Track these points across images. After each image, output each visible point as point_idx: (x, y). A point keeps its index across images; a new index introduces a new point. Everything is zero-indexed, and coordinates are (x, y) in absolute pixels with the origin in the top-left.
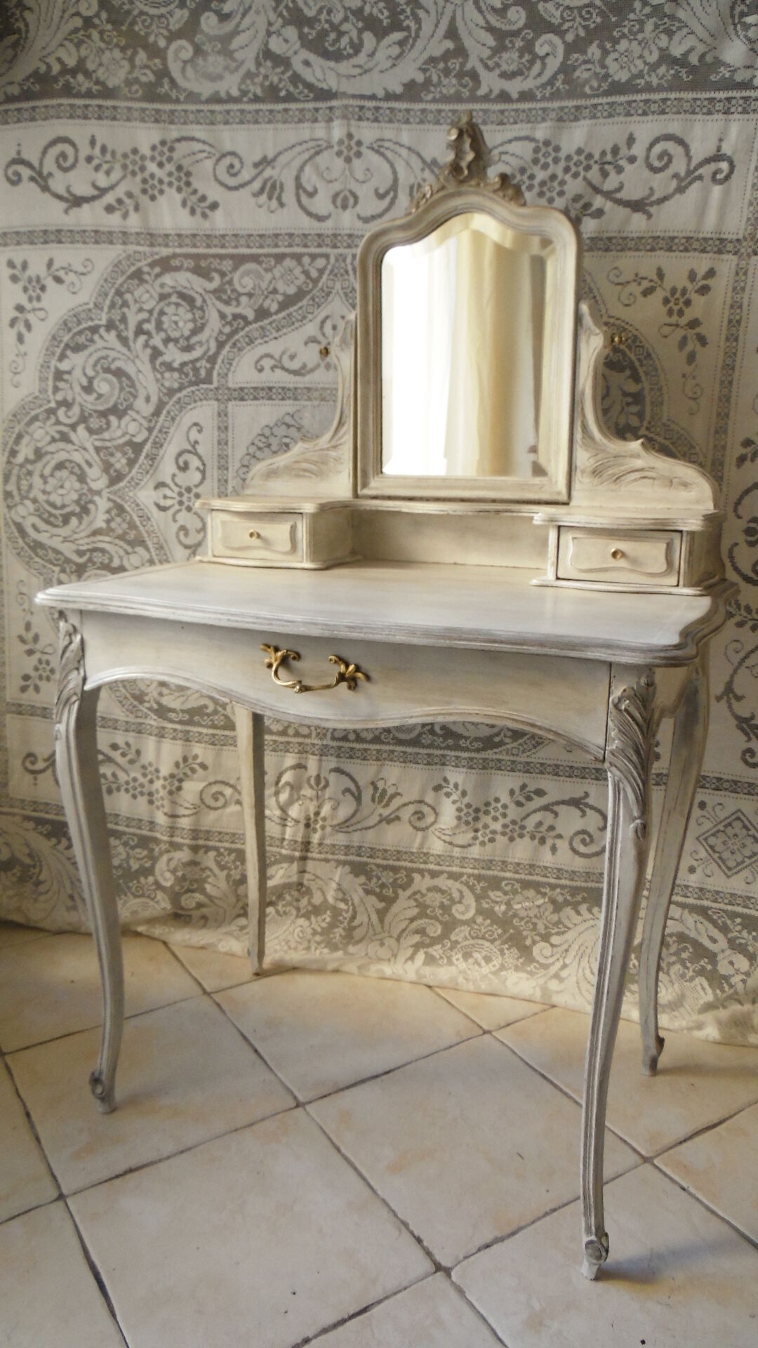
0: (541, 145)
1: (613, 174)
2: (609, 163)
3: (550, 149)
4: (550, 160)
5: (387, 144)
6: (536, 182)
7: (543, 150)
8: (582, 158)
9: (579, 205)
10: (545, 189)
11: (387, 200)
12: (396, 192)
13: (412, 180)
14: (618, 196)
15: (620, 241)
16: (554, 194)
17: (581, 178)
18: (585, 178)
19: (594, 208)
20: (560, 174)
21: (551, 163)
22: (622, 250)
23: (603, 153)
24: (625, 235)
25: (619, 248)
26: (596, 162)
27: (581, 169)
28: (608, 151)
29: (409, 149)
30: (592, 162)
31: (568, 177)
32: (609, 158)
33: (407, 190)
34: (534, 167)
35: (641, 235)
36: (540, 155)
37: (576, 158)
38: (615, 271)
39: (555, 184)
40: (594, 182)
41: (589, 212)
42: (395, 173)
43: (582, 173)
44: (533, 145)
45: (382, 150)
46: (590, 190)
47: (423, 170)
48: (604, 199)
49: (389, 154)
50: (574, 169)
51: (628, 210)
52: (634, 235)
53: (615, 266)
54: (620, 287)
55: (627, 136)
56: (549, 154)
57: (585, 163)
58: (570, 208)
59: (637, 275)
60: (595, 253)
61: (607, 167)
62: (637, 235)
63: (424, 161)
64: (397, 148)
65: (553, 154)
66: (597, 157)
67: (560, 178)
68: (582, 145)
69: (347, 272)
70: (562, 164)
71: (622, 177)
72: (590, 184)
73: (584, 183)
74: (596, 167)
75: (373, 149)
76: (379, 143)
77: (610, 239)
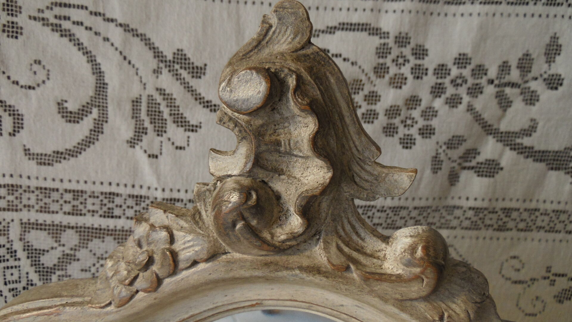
0: (391, 41)
1: (518, 104)
2: (513, 85)
3: (407, 51)
4: (406, 70)
5: (76, 15)
6: (380, 107)
7: (395, 52)
8: (466, 72)
9: (456, 154)
10: (397, 121)
11: (87, 123)
12: (103, 110)
13: (136, 90)
14: (526, 141)
15: (525, 215)
16: (414, 131)
17: (462, 107)
18: (470, 108)
19: (481, 158)
20: (425, 97)
21: (410, 77)
22: (527, 229)
23: (505, 67)
24: (533, 205)
25: (522, 225)
26: (491, 82)
27: (462, 91)
28: (514, 63)
29: (126, 28)
30: (483, 81)
31: (438, 103)
32: (515, 75)
33: (128, 107)
34: (378, 81)
35: (561, 207)
36: (388, 61)
37: (455, 72)
38: (514, 262)
39: (416, 114)
40: (486, 116)
41: (473, 163)
42: (98, 72)
43: (466, 99)
44: (376, 41)
45: (66, 25)
46: (477, 128)
47: (157, 72)
48: (500, 145)
49: (80, 33)
50: (450, 91)
51: (542, 166)
52: (549, 207)
53: (512, 254)
54: (519, 288)
55: (547, 40)
56: (407, 61)
57: (471, 81)
58: (442, 157)
59: (548, 269)
60: (483, 233)
61: (508, 90)
62: (555, 206)
63: (158, 55)
64: (98, 23)
65: (413, 61)
66: (493, 73)
67: (424, 104)
68: (468, 51)
69: (13, 253)
70: (430, 80)
71: (534, 111)
72: (478, 118)
73: (469, 116)
74: (490, 90)
75: (44, 21)
76: (57, 11)
77: (507, 211)
